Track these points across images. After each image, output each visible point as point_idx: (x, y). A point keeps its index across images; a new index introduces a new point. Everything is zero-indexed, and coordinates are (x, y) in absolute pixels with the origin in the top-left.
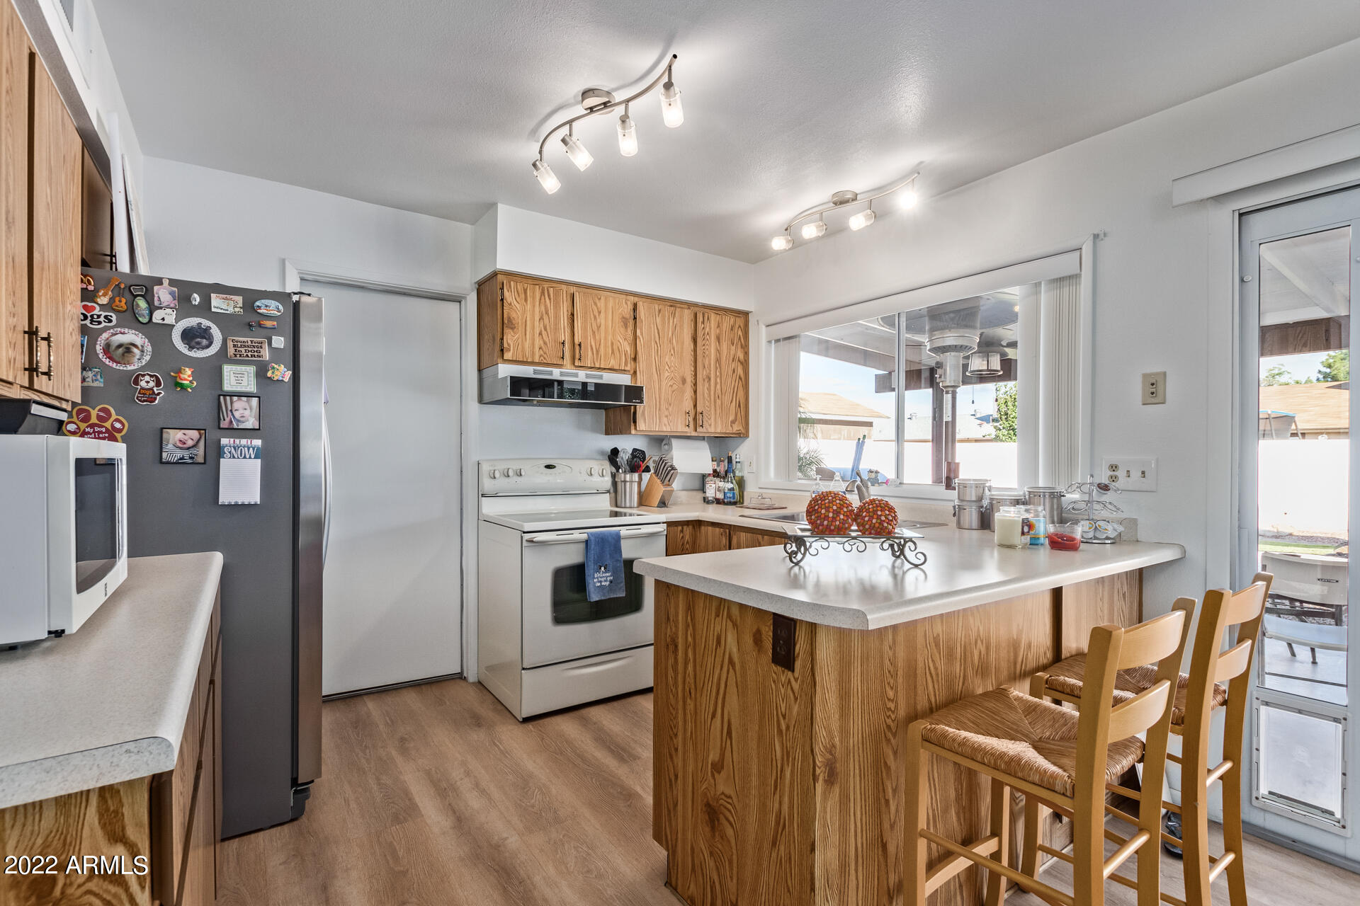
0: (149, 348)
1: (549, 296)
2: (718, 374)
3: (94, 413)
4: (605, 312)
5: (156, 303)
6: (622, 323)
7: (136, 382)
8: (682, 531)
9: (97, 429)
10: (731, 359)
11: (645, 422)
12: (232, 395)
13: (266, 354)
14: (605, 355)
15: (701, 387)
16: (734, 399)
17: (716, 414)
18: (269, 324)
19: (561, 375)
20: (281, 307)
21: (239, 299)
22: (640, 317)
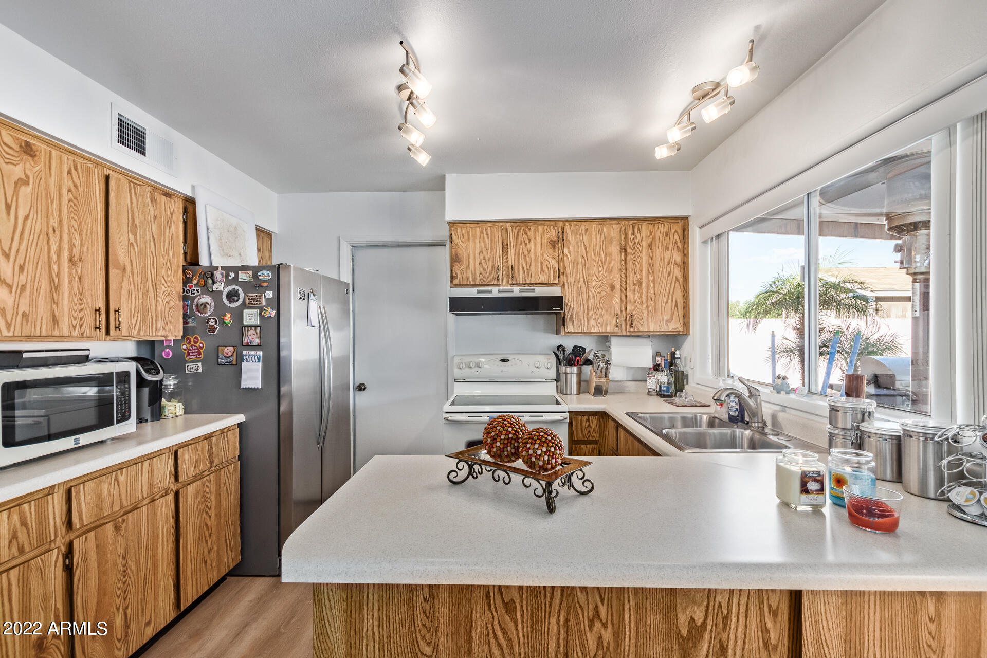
0: (213, 304)
1: (487, 234)
2: (650, 278)
3: (192, 339)
4: (535, 238)
5: (215, 280)
6: (551, 246)
7: (208, 323)
8: (588, 420)
9: (194, 347)
10: (666, 263)
11: (573, 325)
12: (248, 327)
13: (264, 303)
14: (535, 273)
15: (631, 291)
16: (670, 300)
17: (648, 315)
18: (265, 284)
19: (499, 292)
20: (270, 274)
21: (251, 272)
22: (567, 238)
